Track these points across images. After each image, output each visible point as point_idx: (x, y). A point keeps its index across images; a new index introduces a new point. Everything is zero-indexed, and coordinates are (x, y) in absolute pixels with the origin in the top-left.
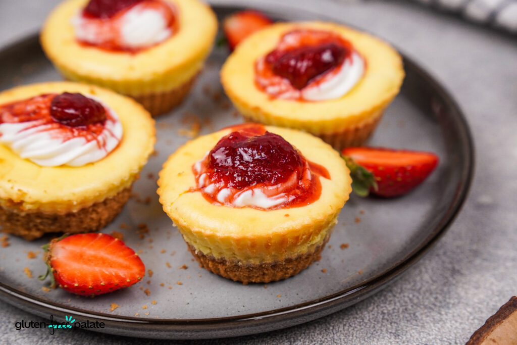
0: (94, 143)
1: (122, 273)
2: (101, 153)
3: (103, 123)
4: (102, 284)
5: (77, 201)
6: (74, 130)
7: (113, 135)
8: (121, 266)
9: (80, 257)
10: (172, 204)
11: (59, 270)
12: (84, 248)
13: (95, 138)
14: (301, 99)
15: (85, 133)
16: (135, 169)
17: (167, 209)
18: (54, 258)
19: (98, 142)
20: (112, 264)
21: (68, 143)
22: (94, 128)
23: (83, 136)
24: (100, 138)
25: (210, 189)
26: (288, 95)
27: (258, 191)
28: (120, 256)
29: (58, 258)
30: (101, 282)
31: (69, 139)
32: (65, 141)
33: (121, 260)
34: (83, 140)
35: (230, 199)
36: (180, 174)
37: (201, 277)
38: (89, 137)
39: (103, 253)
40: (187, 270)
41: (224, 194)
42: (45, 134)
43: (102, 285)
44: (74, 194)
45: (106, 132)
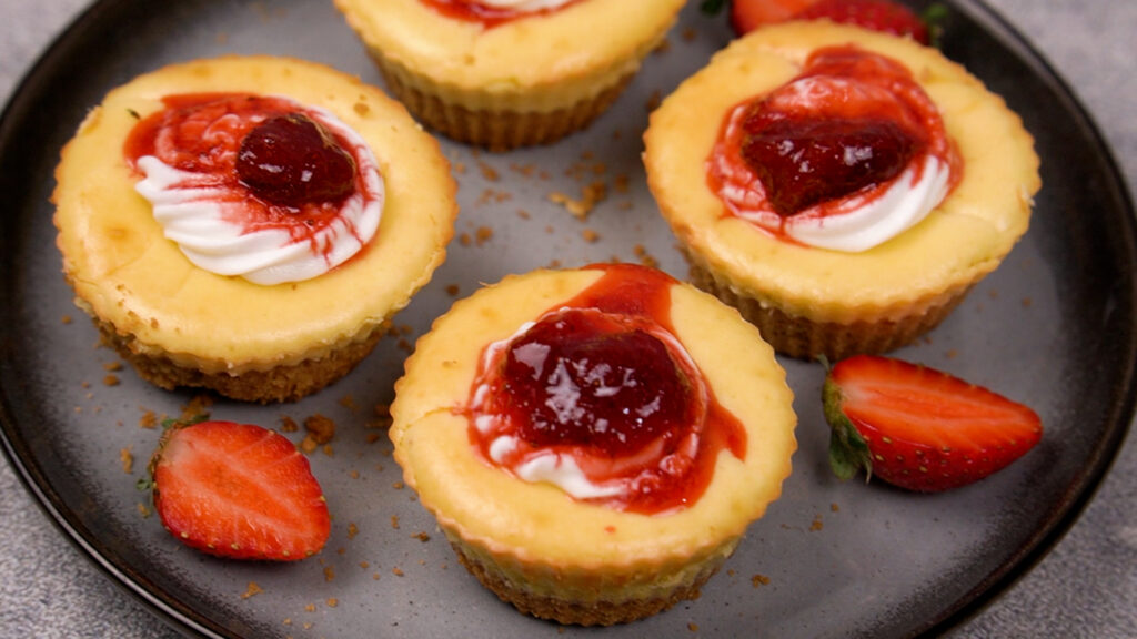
0: (306, 244)
1: (281, 532)
2: (317, 265)
3: (339, 202)
4: (233, 546)
5: (234, 364)
6: (271, 210)
7: (353, 231)
8: (284, 516)
9: (213, 475)
10: (409, 426)
11: (165, 492)
12: (229, 457)
13: (309, 235)
14: (780, 234)
15: (292, 222)
16: (377, 317)
17: (397, 433)
18: (166, 464)
19: (314, 245)
20: (268, 508)
21: (251, 236)
22: (315, 212)
23: (287, 227)
24: (320, 237)
25: (484, 423)
26: (757, 216)
27: (569, 461)
28: (291, 494)
29: (171, 465)
30: (233, 542)
31: (257, 229)
32: (246, 231)
33: (288, 504)
34: (284, 235)
35: (512, 461)
36: (446, 364)
37: (446, 568)
38: (299, 231)
39: (260, 479)
40: (426, 544)
41: (503, 445)
42: (213, 207)
43: (233, 550)
44: (232, 349)
45: (337, 225)
